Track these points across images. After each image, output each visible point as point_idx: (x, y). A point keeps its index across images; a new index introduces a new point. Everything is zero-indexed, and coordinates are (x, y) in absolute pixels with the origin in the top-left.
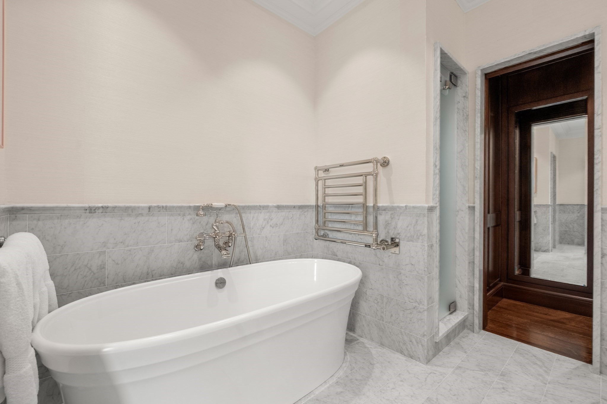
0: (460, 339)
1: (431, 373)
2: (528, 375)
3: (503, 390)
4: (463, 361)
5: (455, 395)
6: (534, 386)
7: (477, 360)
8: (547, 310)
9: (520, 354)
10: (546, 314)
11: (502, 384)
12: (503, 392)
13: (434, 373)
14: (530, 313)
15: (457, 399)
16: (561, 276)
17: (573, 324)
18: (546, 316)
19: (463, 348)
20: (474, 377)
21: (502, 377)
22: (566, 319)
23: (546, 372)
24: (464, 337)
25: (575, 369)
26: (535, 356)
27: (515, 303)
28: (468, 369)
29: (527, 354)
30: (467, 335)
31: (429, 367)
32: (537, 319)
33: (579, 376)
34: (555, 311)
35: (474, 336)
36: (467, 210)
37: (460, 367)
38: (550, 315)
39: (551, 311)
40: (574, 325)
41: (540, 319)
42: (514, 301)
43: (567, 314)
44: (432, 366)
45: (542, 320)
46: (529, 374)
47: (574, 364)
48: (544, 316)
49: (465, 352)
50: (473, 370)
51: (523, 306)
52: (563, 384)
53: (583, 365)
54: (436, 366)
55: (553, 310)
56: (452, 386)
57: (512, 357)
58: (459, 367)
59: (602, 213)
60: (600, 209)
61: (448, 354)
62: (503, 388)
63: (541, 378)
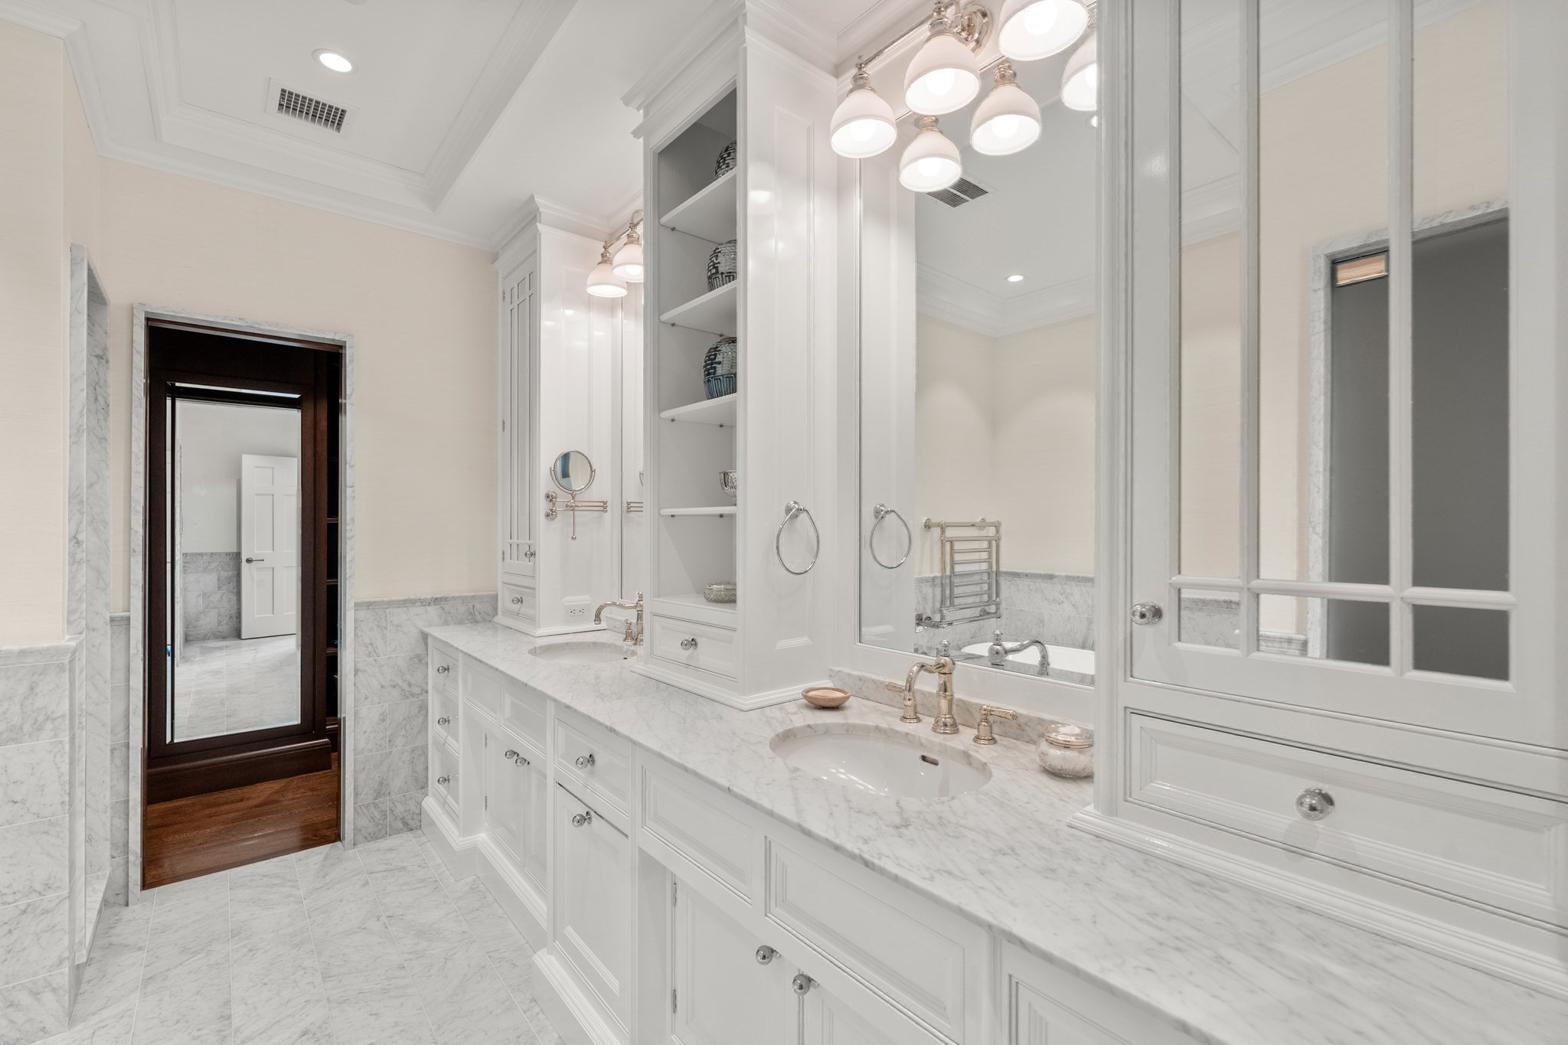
0: (108, 935)
1: (94, 1033)
2: (272, 908)
3: (251, 953)
4: (149, 965)
5: (178, 1022)
6: (289, 916)
7: (176, 945)
8: (239, 791)
9: (241, 886)
10: (242, 800)
11: (244, 946)
12: (253, 956)
13: (103, 1027)
14: (213, 810)
15: (187, 1022)
16: (227, 716)
17: (290, 795)
18: (242, 803)
19: (126, 946)
20: (190, 972)
21: (236, 938)
22: (276, 792)
23: (293, 887)
24: (113, 926)
25: (325, 859)
26: (265, 876)
27: (171, 805)
28: (169, 970)
29: (252, 880)
30: (117, 918)
31: (78, 1027)
32: (232, 815)
33: (333, 865)
34: (253, 788)
35: (134, 911)
36: (108, 628)
37: (150, 978)
38: (249, 799)
39: (247, 791)
40: (291, 797)
41: (237, 814)
42: (168, 802)
43: (273, 785)
44: (84, 1021)
45: (241, 813)
46: (273, 905)
47: (321, 853)
48: (240, 805)
49: (140, 949)
50: (181, 964)
51: (194, 804)
52: (322, 887)
53: (331, 847)
54: (94, 1014)
55: (250, 787)
56: (160, 1014)
57: (231, 900)
58: (148, 980)
59: (355, 610)
60: (353, 605)
61: (104, 976)
62: (250, 950)
63: (291, 899)
